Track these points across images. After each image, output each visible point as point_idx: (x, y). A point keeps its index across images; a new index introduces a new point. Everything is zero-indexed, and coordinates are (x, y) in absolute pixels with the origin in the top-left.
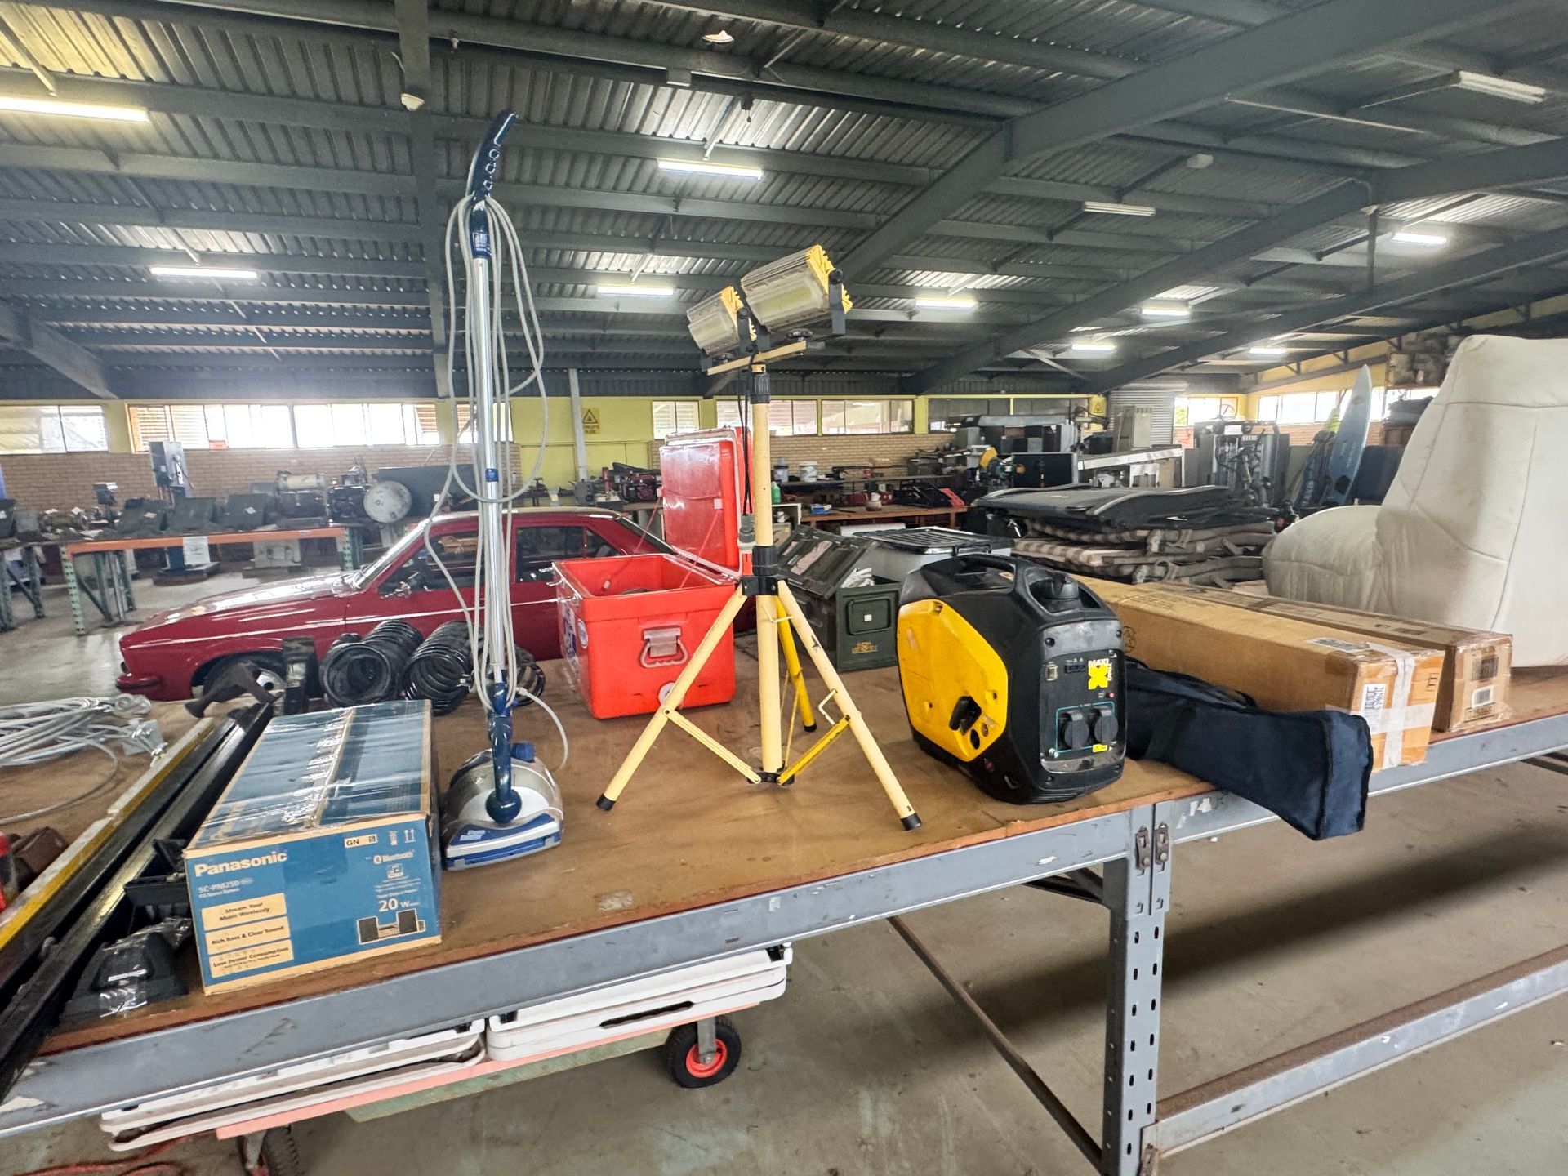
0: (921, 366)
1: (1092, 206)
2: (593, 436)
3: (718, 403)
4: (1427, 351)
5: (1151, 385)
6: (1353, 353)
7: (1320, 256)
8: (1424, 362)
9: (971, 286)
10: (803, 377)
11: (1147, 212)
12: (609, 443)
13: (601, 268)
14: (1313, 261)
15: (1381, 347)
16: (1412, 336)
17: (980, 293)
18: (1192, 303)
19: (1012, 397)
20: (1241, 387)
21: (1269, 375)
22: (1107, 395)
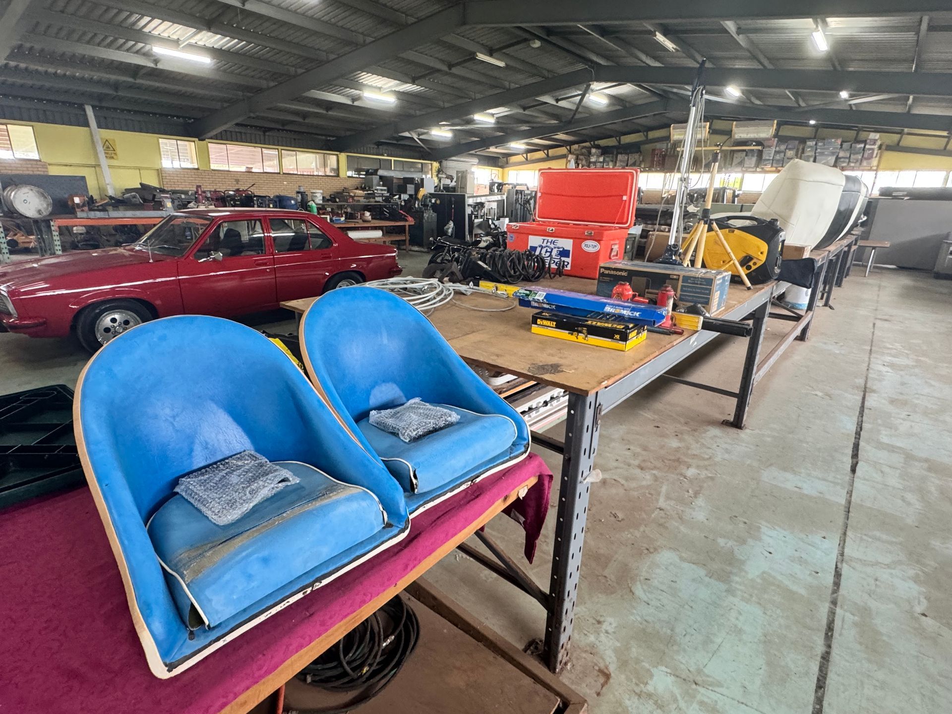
0: (342, 133)
1: (481, 57)
2: (112, 160)
3: (210, 145)
4: (582, 154)
5: (462, 159)
6: (551, 152)
7: (557, 100)
8: (582, 160)
9: (397, 89)
10: (264, 132)
11: (501, 64)
12: (124, 167)
13: (155, 33)
14: (554, 103)
15: (563, 150)
16: (576, 147)
17: (401, 95)
18: (496, 116)
19: (393, 159)
20: (500, 164)
21: (513, 159)
22: (440, 163)
